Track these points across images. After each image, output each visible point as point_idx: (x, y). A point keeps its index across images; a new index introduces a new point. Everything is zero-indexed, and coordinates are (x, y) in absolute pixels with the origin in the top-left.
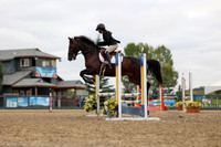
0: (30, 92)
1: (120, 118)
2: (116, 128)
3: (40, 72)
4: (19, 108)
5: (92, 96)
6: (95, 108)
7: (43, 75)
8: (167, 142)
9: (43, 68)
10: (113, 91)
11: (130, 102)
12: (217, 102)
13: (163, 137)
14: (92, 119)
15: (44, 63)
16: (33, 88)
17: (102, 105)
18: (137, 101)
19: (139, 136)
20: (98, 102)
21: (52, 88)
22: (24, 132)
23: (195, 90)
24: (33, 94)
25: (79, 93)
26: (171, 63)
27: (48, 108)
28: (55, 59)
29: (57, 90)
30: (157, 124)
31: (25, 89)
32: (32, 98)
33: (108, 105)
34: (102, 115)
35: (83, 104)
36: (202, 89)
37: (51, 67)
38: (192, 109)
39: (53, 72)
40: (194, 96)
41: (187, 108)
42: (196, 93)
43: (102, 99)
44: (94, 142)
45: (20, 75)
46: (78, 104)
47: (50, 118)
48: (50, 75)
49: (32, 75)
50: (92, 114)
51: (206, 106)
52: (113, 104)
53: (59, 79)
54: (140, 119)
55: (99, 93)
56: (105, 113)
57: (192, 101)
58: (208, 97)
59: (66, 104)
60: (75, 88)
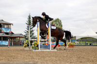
1: (39, 50)
2: (38, 54)
5: (27, 41)
6: (28, 46)
7: (5, 31)
8: (59, 60)
9: (5, 28)
10: (36, 38)
11: (44, 43)
12: (81, 42)
13: (58, 58)
14: (27, 50)
15: (6, 26)
16: (1, 37)
17: (31, 45)
19: (48, 58)
20: (29, 43)
21: (9, 37)
24: (1, 40)
25: (21, 39)
26: (62, 26)
27: (7, 46)
28: (10, 24)
29: (11, 38)
30: (55, 52)
32: (0, 42)
33: (34, 45)
34: (31, 49)
35: (23, 44)
36: (75, 37)
37: (8, 28)
38: (71, 46)
39: (9, 30)
41: (69, 46)
43: (31, 42)
44: (28, 61)
46: (21, 44)
47: (8, 50)
48: (8, 32)
51: (77, 44)
52: (36, 44)
53: (12, 33)
54: (48, 50)
55: (30, 39)
56: (33, 48)
57: (71, 42)
58: (77, 40)
59: (16, 44)
60: (19, 37)
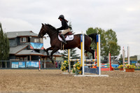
0: (27, 58)
1: (84, 75)
2: (81, 81)
3: (33, 46)
4: (20, 68)
5: (65, 61)
6: (67, 68)
7: (35, 48)
8: (113, 90)
9: (35, 43)
10: (79, 58)
11: (90, 65)
13: (110, 87)
14: (65, 75)
15: (36, 40)
16: (28, 56)
17: (72, 67)
18: (94, 64)
19: (95, 87)
20: (69, 65)
21: (41, 56)
22: (23, 83)
23: (131, 57)
24: (29, 59)
25: (58, 59)
26: (116, 40)
29: (43, 57)
30: (107, 79)
31: (24, 56)
32: (28, 62)
33: (76, 67)
34: (72, 73)
35: (60, 66)
36: (136, 57)
37: (40, 43)
38: (129, 69)
39: (41, 46)
40: (131, 61)
41: (126, 69)
42: (132, 59)
43: (72, 63)
44: (67, 90)
45: (20, 48)
47: (39, 75)
48: (39, 48)
49: (28, 48)
50: (66, 73)
51: (138, 68)
52: (79, 66)
54: (96, 76)
55: (70, 59)
56: (74, 72)
57: (129, 64)
58: (139, 62)
59: (49, 67)
60: (55, 56)
